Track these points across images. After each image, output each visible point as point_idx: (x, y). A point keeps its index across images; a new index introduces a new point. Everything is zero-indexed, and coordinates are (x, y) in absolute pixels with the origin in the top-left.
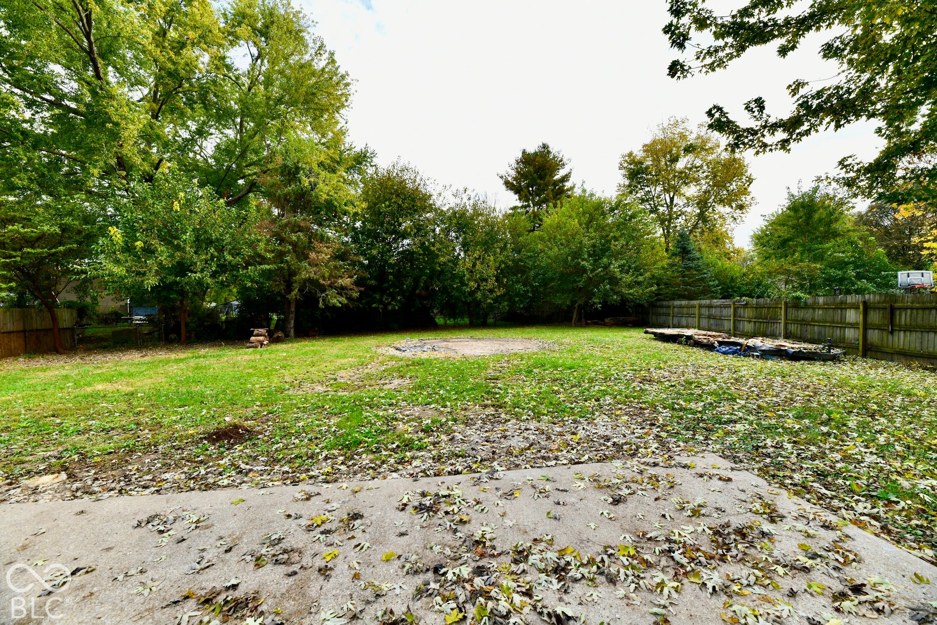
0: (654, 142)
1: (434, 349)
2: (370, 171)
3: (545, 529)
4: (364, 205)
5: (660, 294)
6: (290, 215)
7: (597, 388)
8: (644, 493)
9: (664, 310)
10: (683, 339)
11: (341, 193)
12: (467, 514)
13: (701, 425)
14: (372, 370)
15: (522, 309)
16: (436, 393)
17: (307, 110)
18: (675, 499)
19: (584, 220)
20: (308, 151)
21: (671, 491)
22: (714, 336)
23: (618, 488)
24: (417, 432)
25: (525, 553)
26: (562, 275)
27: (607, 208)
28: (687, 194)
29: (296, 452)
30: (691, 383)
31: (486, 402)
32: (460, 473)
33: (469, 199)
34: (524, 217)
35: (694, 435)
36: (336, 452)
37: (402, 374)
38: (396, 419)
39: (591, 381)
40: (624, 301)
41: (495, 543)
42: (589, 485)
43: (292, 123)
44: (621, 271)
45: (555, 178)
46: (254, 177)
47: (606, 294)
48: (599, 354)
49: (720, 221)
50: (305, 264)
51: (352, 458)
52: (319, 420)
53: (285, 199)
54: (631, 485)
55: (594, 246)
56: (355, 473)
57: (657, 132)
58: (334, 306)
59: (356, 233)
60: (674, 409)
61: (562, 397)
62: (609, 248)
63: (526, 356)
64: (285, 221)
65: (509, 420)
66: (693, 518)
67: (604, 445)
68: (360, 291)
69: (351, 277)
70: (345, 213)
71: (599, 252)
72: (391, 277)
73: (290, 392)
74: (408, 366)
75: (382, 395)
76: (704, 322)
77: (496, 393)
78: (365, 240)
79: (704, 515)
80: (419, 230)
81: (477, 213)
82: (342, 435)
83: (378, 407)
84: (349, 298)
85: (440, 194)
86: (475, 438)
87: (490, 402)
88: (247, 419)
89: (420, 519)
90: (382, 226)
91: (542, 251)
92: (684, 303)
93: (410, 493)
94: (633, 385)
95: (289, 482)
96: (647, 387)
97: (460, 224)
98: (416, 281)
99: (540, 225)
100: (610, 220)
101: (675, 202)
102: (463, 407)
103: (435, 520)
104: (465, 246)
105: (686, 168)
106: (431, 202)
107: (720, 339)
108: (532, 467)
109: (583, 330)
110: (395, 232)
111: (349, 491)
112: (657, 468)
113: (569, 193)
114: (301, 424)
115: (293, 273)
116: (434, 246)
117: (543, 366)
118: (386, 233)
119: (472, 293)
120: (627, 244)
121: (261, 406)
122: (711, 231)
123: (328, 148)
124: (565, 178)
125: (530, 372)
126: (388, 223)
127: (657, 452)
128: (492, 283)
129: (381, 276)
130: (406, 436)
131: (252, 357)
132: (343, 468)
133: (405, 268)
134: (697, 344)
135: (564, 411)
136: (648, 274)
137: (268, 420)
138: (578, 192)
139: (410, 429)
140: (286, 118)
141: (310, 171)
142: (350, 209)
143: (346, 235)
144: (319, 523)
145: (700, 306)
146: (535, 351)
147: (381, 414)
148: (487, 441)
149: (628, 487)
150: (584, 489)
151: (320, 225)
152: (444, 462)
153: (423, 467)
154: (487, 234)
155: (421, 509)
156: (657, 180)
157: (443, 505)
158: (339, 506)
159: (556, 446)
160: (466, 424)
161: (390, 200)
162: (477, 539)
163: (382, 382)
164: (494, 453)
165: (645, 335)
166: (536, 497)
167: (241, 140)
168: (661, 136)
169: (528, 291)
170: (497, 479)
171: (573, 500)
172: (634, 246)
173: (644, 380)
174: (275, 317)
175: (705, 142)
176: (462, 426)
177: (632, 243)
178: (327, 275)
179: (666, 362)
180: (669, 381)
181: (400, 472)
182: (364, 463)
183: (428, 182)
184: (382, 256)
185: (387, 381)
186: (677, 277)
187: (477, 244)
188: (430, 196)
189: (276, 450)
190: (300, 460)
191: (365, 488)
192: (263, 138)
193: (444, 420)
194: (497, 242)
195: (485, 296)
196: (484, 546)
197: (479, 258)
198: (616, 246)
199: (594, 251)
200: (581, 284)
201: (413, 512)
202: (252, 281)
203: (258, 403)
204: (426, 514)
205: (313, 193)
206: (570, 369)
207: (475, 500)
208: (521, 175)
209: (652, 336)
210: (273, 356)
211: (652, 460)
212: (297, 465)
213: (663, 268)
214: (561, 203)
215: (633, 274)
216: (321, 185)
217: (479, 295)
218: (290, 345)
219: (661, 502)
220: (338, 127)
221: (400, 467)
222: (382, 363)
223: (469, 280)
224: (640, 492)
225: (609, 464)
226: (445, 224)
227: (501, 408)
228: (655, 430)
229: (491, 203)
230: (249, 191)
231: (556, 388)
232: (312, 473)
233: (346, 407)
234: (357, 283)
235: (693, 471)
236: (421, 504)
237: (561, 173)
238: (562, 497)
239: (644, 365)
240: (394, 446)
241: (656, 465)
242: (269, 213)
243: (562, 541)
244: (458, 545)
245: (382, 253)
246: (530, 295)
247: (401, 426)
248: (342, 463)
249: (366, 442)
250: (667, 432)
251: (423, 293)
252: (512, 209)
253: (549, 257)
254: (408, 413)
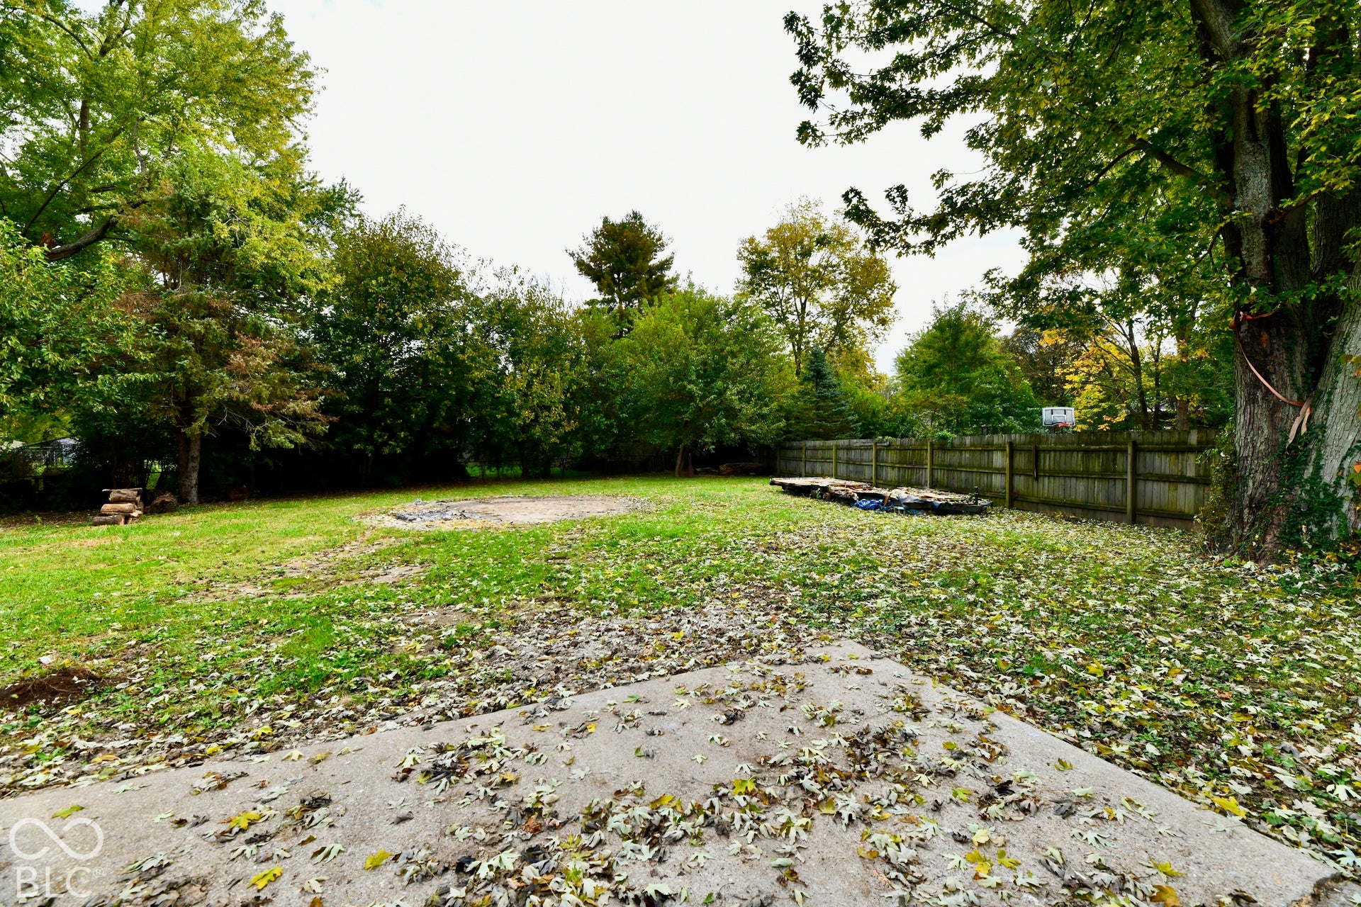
0: (782, 228)
1: (463, 516)
2: (351, 224)
3: (632, 772)
4: (339, 279)
5: (790, 432)
6: (189, 286)
7: (708, 563)
8: (767, 702)
9: (795, 453)
10: (818, 491)
11: (294, 256)
12: (514, 771)
13: (837, 603)
14: (352, 552)
15: (604, 451)
16: (466, 586)
17: (227, 106)
18: (805, 706)
19: (692, 325)
20: (227, 177)
21: (800, 696)
22: (853, 488)
23: (734, 700)
24: (431, 651)
25: (603, 815)
26: (661, 401)
27: (721, 311)
28: (822, 300)
29: (198, 706)
30: (826, 550)
31: (547, 594)
32: (504, 707)
33: (521, 283)
34: (605, 317)
35: (829, 618)
36: (279, 698)
37: (407, 558)
38: (395, 633)
39: (700, 553)
40: (744, 440)
41: (556, 807)
42: (695, 701)
43: (196, 125)
44: (740, 399)
45: (651, 263)
46: (112, 212)
47: (721, 432)
48: (711, 514)
49: (859, 338)
50: (220, 374)
51: (312, 705)
52: (247, 646)
53: (180, 256)
54: (751, 694)
55: (704, 363)
56: (317, 730)
57: (785, 214)
58: (280, 448)
59: (324, 326)
60: (805, 585)
61: (660, 578)
62: (724, 367)
63: (608, 522)
64: (178, 295)
65: (582, 619)
66: (827, 729)
67: (716, 642)
68: (331, 423)
69: (313, 399)
70: (302, 290)
71: (712, 372)
72: (388, 400)
73: (188, 602)
74: (417, 544)
75: (370, 594)
76: (842, 469)
77: (563, 580)
78: (341, 337)
79: (839, 722)
80: (437, 326)
81: (533, 306)
82: (292, 668)
83: (362, 615)
84: (310, 435)
85: (474, 272)
86: (529, 650)
87: (552, 593)
88: (91, 656)
89: (432, 791)
90: (372, 316)
91: (632, 367)
92: (819, 443)
93: (418, 750)
94: (756, 555)
95: (182, 761)
96: (773, 557)
97: (507, 321)
98: (433, 407)
99: (630, 329)
100: (726, 328)
101: (807, 310)
102: (511, 604)
103: (461, 788)
104: (515, 355)
105: (820, 265)
106: (459, 283)
107: (860, 491)
108: (614, 684)
109: (690, 482)
110: (394, 327)
111: (304, 761)
112: (783, 667)
113: (671, 286)
114: (209, 657)
115: (194, 390)
116: (463, 352)
117: (633, 535)
118: (378, 328)
119: (526, 428)
120: (748, 363)
121: (124, 629)
122: (850, 350)
123: (268, 175)
124: (665, 265)
125: (614, 545)
126: (383, 311)
127: (784, 644)
128: (557, 412)
129: (371, 397)
130: (412, 658)
131: (106, 542)
132: (294, 724)
133: (413, 386)
134: (834, 498)
135: (662, 599)
136: (774, 405)
137: (138, 655)
138: (682, 286)
139: (419, 647)
140: (182, 113)
141: (233, 212)
142: (311, 283)
143: (304, 328)
144: (244, 825)
145: (838, 448)
146: (622, 513)
147: (367, 625)
148: (547, 654)
149: (747, 698)
150: (688, 708)
151: (252, 306)
152: (476, 694)
153: (442, 705)
154: (550, 338)
155: (437, 774)
156: (786, 279)
157: (473, 762)
158: (284, 790)
159: (651, 651)
160: (515, 630)
161: (386, 274)
162: (529, 806)
163: (371, 572)
164: (557, 670)
165: (771, 487)
166: (620, 729)
167: (83, 142)
168: (789, 220)
169: (611, 426)
170: (562, 709)
171: (673, 725)
172: (757, 365)
173: (769, 549)
174: (157, 468)
175: (842, 234)
176: (507, 634)
177: (754, 361)
178: (265, 394)
179: (796, 523)
180: (800, 548)
181: (400, 719)
182: (334, 710)
183: (453, 252)
184: (372, 366)
185: (380, 571)
186: (811, 409)
187: (534, 352)
188: (457, 273)
189: (156, 707)
190: (207, 720)
191: (335, 752)
192: (132, 143)
193: (478, 626)
194: (566, 351)
195: (547, 434)
196: (540, 815)
197: (538, 375)
198: (734, 364)
199: (705, 371)
200: (687, 417)
201: (422, 780)
202: (106, 401)
203: (117, 625)
204: (445, 780)
205: (239, 252)
206: (672, 537)
207: (527, 746)
208: (601, 254)
209: (780, 488)
210: (151, 538)
211: (777, 657)
212: (199, 729)
213: (793, 397)
214: (660, 300)
215: (756, 405)
216: (254, 239)
217: (537, 431)
218: (189, 517)
219: (789, 712)
220: (290, 143)
221: (401, 710)
222: (371, 542)
223: (521, 407)
224: (761, 703)
225: (722, 668)
226: (482, 319)
227: (570, 601)
228: (782, 615)
229: (556, 292)
230: (101, 237)
231: (651, 567)
232: (230, 740)
233: (301, 620)
234: (325, 409)
235: (827, 666)
236: (435, 766)
237: (659, 257)
238: (657, 723)
239: (769, 527)
240: (390, 677)
241: (782, 662)
242: (145, 279)
243: (656, 788)
244: (497, 821)
245: (372, 361)
246: (616, 431)
247: (403, 643)
248: (291, 716)
249: (339, 675)
250: (797, 616)
251: (446, 427)
252: (588, 303)
253: (642, 377)
254: (416, 620)
